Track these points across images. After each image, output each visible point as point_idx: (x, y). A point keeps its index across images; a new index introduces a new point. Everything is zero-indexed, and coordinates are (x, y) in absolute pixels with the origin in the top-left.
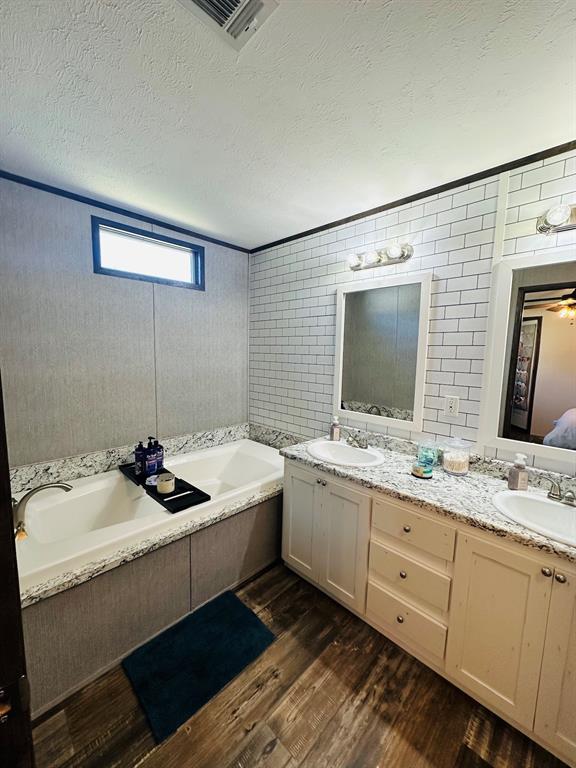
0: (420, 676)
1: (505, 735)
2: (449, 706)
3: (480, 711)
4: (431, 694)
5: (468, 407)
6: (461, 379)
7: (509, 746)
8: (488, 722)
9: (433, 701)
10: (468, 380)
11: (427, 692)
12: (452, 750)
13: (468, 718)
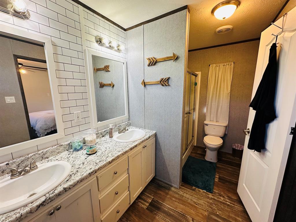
0: (127, 219)
1: (142, 197)
2: (136, 210)
3: (137, 201)
4: (133, 215)
5: (85, 115)
6: (80, 103)
7: (143, 197)
8: (139, 200)
9: (135, 216)
10: (83, 102)
11: (133, 217)
12: (148, 213)
13: (138, 205)
